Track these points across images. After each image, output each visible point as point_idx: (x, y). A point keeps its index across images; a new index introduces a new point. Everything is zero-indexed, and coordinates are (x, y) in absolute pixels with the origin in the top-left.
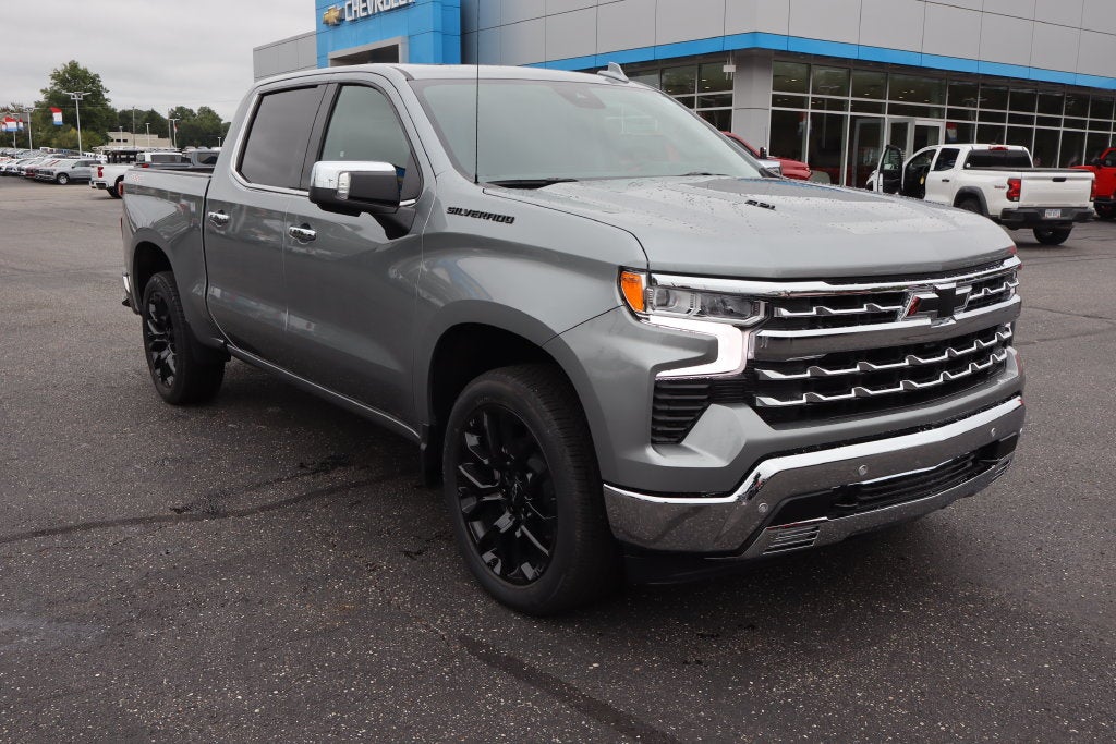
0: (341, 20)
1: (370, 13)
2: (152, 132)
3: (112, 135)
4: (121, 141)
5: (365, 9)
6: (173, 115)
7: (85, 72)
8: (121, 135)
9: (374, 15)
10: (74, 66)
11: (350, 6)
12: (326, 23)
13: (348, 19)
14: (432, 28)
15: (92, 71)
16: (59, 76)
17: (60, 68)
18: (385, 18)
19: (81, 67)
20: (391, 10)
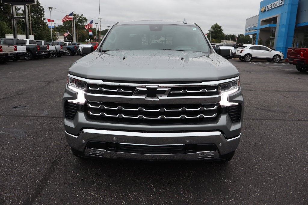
0: (265, 10)
1: (272, 8)
2: (231, 40)
3: (222, 40)
4: (224, 42)
5: (271, 7)
6: (239, 36)
7: (219, 26)
8: (225, 41)
9: (273, 8)
10: (216, 25)
11: (268, 7)
12: (261, 11)
13: (267, 10)
14: (287, 12)
15: (220, 26)
16: (213, 27)
17: (213, 25)
18: (276, 9)
19: (218, 25)
20: (278, 7)
